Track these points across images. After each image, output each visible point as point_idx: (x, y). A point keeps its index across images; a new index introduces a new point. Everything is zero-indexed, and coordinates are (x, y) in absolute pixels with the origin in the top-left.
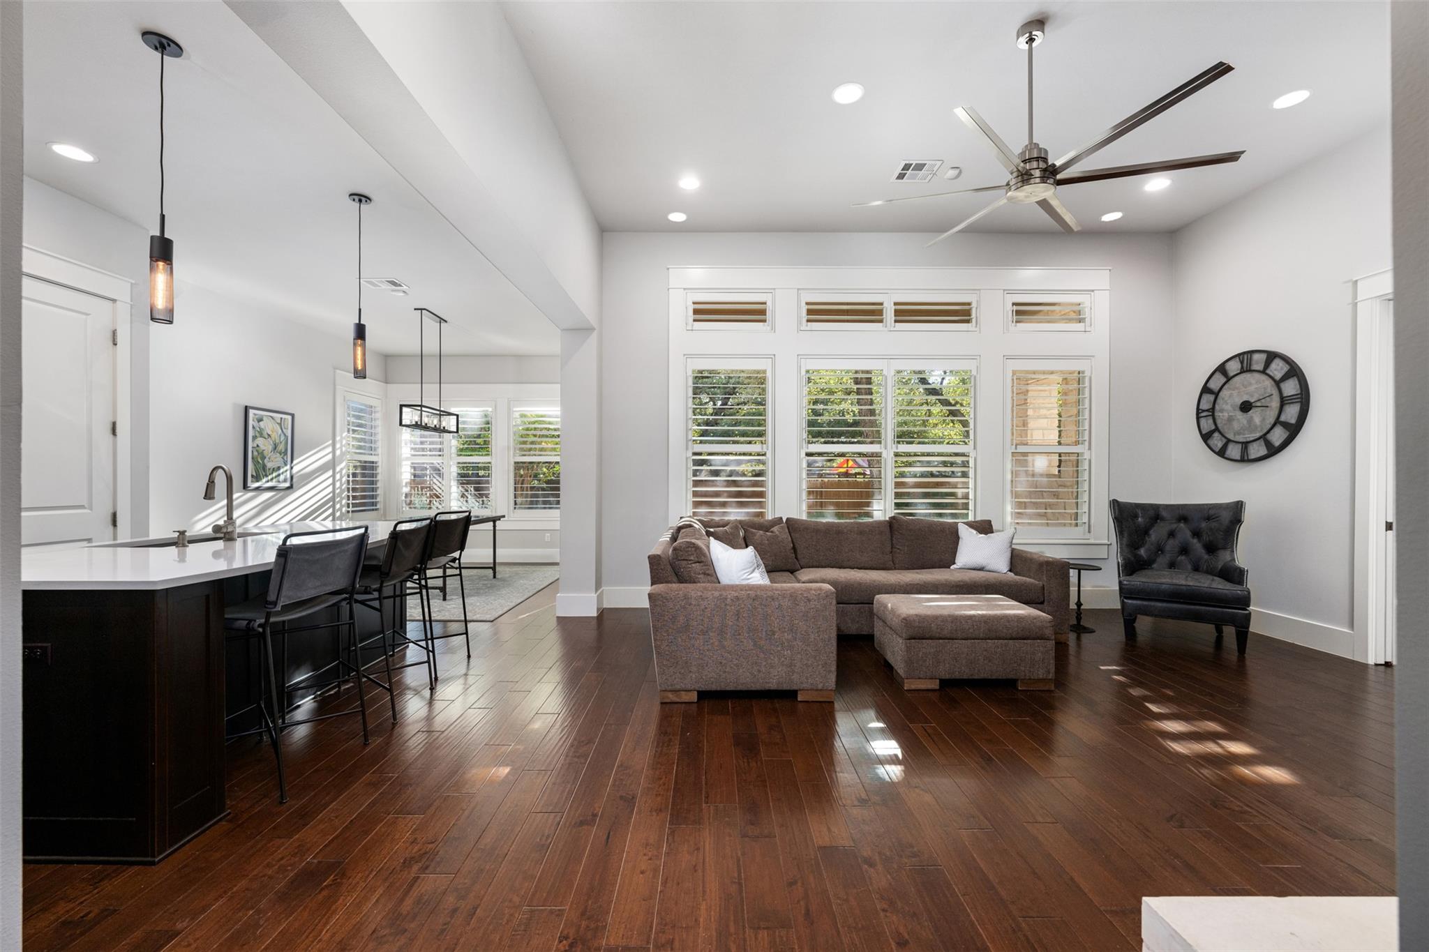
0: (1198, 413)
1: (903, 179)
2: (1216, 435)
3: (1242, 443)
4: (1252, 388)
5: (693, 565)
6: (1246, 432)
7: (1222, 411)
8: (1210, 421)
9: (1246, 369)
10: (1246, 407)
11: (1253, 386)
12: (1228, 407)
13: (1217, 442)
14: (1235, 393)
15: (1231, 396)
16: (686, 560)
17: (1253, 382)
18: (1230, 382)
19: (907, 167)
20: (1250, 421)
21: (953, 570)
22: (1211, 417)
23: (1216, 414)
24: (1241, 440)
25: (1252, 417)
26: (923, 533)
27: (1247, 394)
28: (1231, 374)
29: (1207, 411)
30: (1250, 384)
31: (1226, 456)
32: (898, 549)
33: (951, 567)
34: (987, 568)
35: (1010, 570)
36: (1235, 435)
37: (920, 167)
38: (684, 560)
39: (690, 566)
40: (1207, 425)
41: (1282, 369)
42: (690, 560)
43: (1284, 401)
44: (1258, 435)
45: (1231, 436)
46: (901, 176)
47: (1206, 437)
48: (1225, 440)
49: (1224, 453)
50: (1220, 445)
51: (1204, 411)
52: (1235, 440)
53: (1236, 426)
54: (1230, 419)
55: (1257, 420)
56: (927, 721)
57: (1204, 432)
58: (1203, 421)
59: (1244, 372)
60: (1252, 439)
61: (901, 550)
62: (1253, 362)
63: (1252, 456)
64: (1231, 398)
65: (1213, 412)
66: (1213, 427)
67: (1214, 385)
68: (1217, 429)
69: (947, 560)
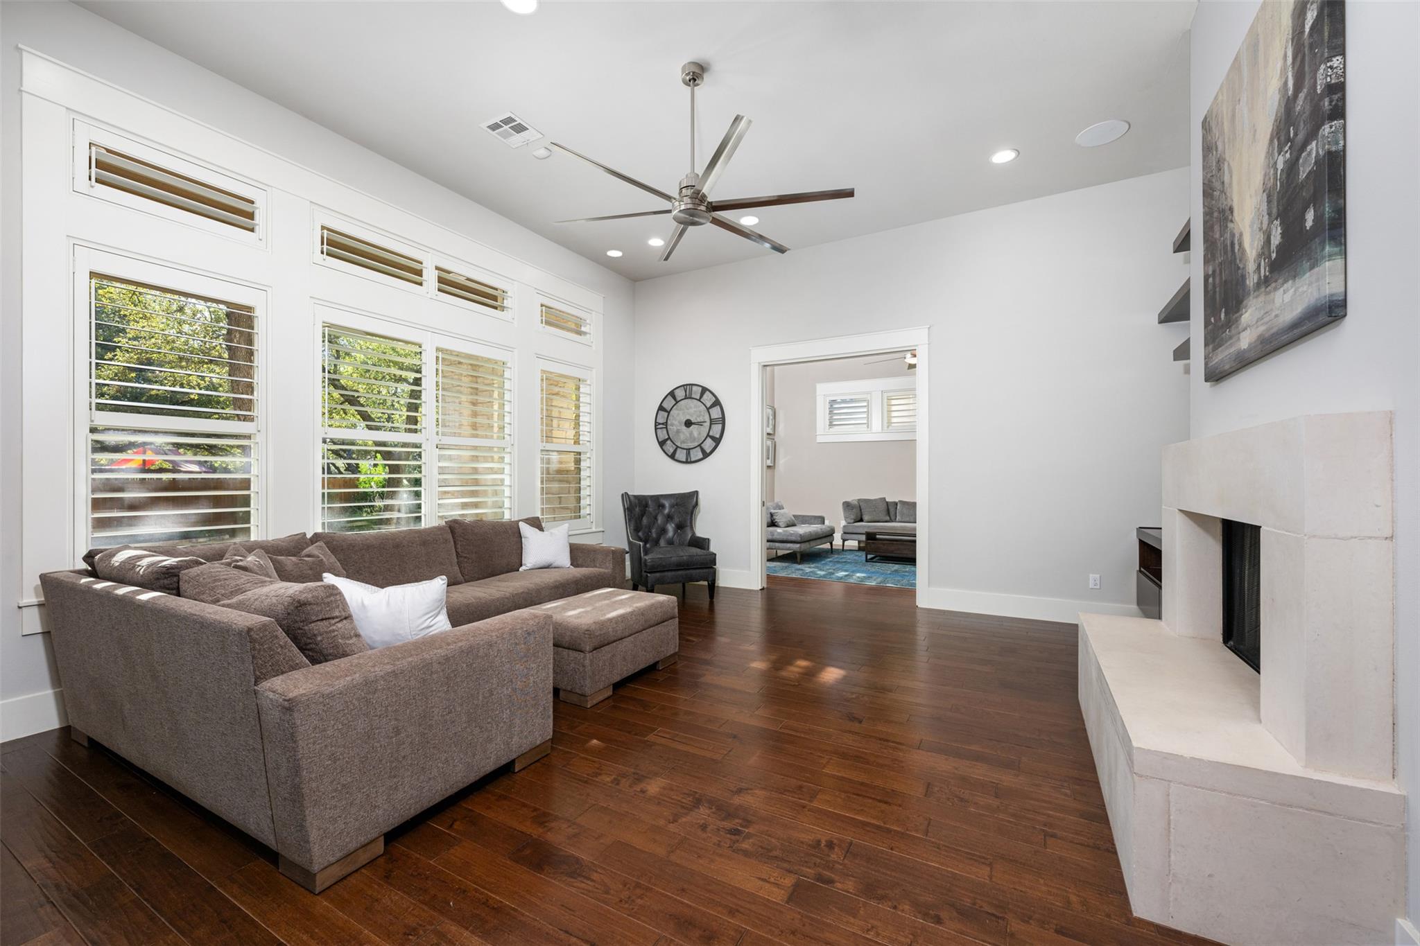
0: (656, 426)
1: (494, 130)
2: (669, 442)
3: (687, 449)
4: (692, 411)
5: (339, 625)
6: (689, 442)
7: (672, 425)
8: (665, 431)
9: (688, 397)
10: (688, 423)
11: (692, 409)
12: (676, 423)
13: (670, 448)
14: (681, 412)
15: (678, 414)
16: (326, 619)
17: (693, 406)
18: (678, 404)
19: (508, 121)
20: (691, 433)
21: (522, 572)
22: (665, 429)
23: (668, 427)
24: (685, 447)
25: (692, 431)
26: (489, 536)
27: (688, 414)
28: (678, 399)
29: (663, 424)
30: (691, 408)
31: (676, 458)
32: (465, 557)
33: (520, 569)
34: (554, 565)
35: (571, 565)
36: (681, 443)
37: (520, 129)
38: (322, 620)
39: (334, 627)
40: (663, 435)
41: (710, 399)
42: (333, 618)
43: (712, 422)
44: (696, 444)
45: (679, 444)
46: (495, 127)
47: (662, 444)
48: (675, 447)
49: (674, 456)
50: (672, 450)
51: (660, 424)
52: (682, 447)
53: (682, 437)
54: (678, 432)
55: (696, 434)
56: (654, 730)
57: (660, 440)
58: (659, 431)
59: (687, 398)
60: (692, 447)
61: (469, 559)
62: (693, 393)
63: (693, 459)
64: (678, 416)
65: (666, 425)
66: (667, 437)
67: (667, 405)
68: (669, 438)
69: (513, 562)
